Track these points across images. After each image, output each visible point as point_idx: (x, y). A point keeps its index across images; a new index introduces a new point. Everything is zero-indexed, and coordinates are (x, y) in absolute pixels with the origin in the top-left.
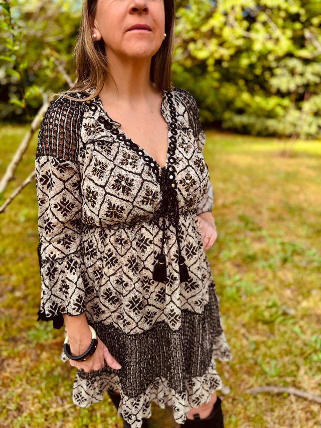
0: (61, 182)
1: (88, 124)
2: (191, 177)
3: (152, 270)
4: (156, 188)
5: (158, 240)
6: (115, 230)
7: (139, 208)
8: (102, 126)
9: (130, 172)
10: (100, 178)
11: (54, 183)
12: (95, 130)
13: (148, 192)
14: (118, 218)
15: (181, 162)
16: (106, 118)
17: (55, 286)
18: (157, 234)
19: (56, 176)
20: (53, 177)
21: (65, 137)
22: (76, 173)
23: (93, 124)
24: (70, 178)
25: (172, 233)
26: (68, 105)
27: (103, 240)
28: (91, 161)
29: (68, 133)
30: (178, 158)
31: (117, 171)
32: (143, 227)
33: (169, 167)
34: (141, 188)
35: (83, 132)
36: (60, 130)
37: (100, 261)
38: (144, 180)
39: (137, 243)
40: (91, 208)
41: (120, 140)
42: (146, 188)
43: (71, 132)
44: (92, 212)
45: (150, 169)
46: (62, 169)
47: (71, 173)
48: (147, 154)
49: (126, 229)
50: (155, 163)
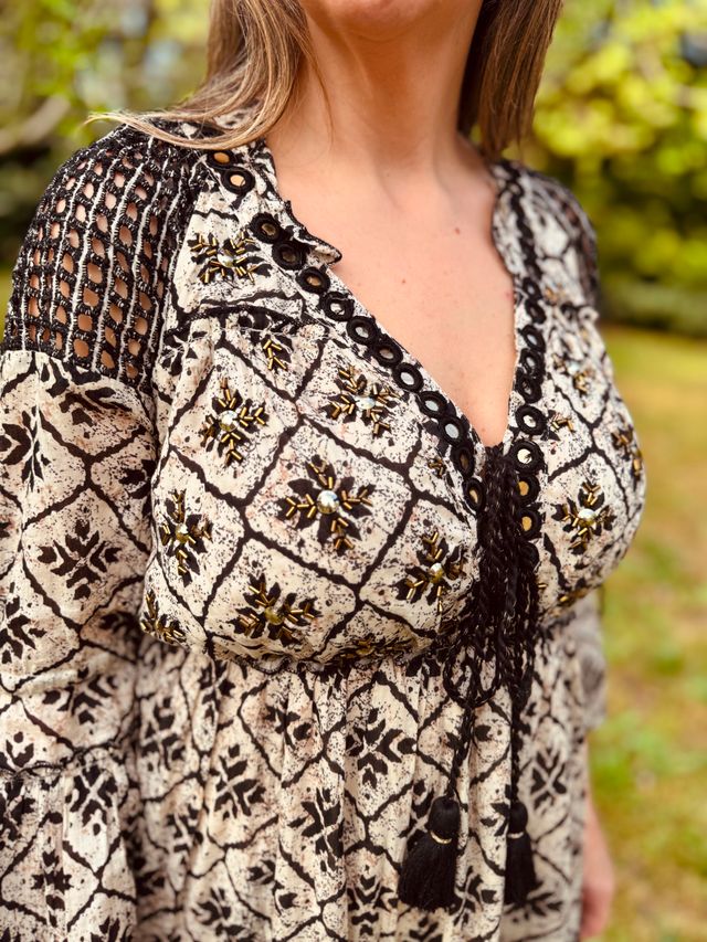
0: (77, 461)
1: (211, 236)
2: (602, 498)
3: (398, 856)
4: (460, 533)
5: (435, 741)
6: (265, 672)
7: (382, 613)
8: (266, 251)
9: (360, 453)
10: (229, 463)
11: (46, 462)
12: (234, 264)
13: (429, 546)
14: (286, 642)
15: (565, 430)
16: (285, 222)
17: (19, 867)
18: (437, 713)
19: (57, 436)
20: (43, 436)
21: (110, 280)
22: (142, 430)
23: (227, 243)
24: (117, 449)
25: (496, 716)
26: (139, 157)
27: (215, 704)
28: (201, 387)
29: (124, 267)
30: (552, 413)
31: (308, 443)
32: (380, 678)
33: (518, 445)
34: (400, 529)
35: (184, 268)
36: (91, 248)
37: (194, 782)
38: (417, 495)
39: (349, 740)
40: (177, 584)
41: (330, 314)
42: (421, 529)
43: (136, 259)
44: (180, 599)
45: (441, 451)
46: (86, 407)
47: (123, 427)
48: (432, 384)
49: (309, 676)
50: (462, 424)
